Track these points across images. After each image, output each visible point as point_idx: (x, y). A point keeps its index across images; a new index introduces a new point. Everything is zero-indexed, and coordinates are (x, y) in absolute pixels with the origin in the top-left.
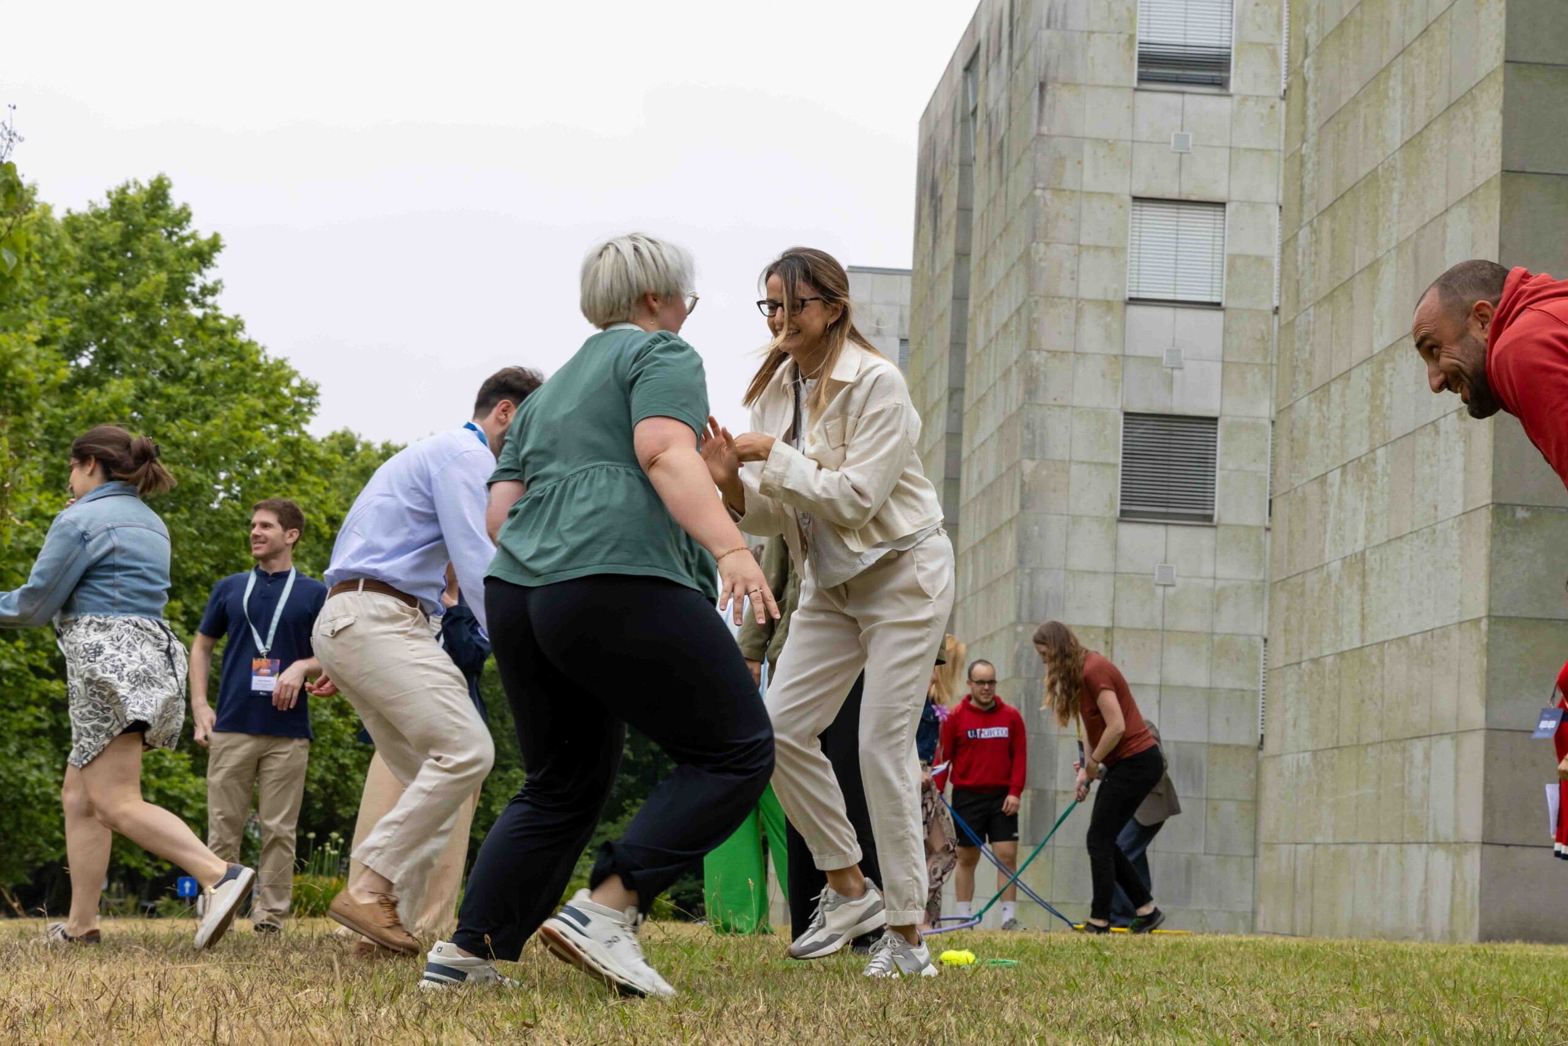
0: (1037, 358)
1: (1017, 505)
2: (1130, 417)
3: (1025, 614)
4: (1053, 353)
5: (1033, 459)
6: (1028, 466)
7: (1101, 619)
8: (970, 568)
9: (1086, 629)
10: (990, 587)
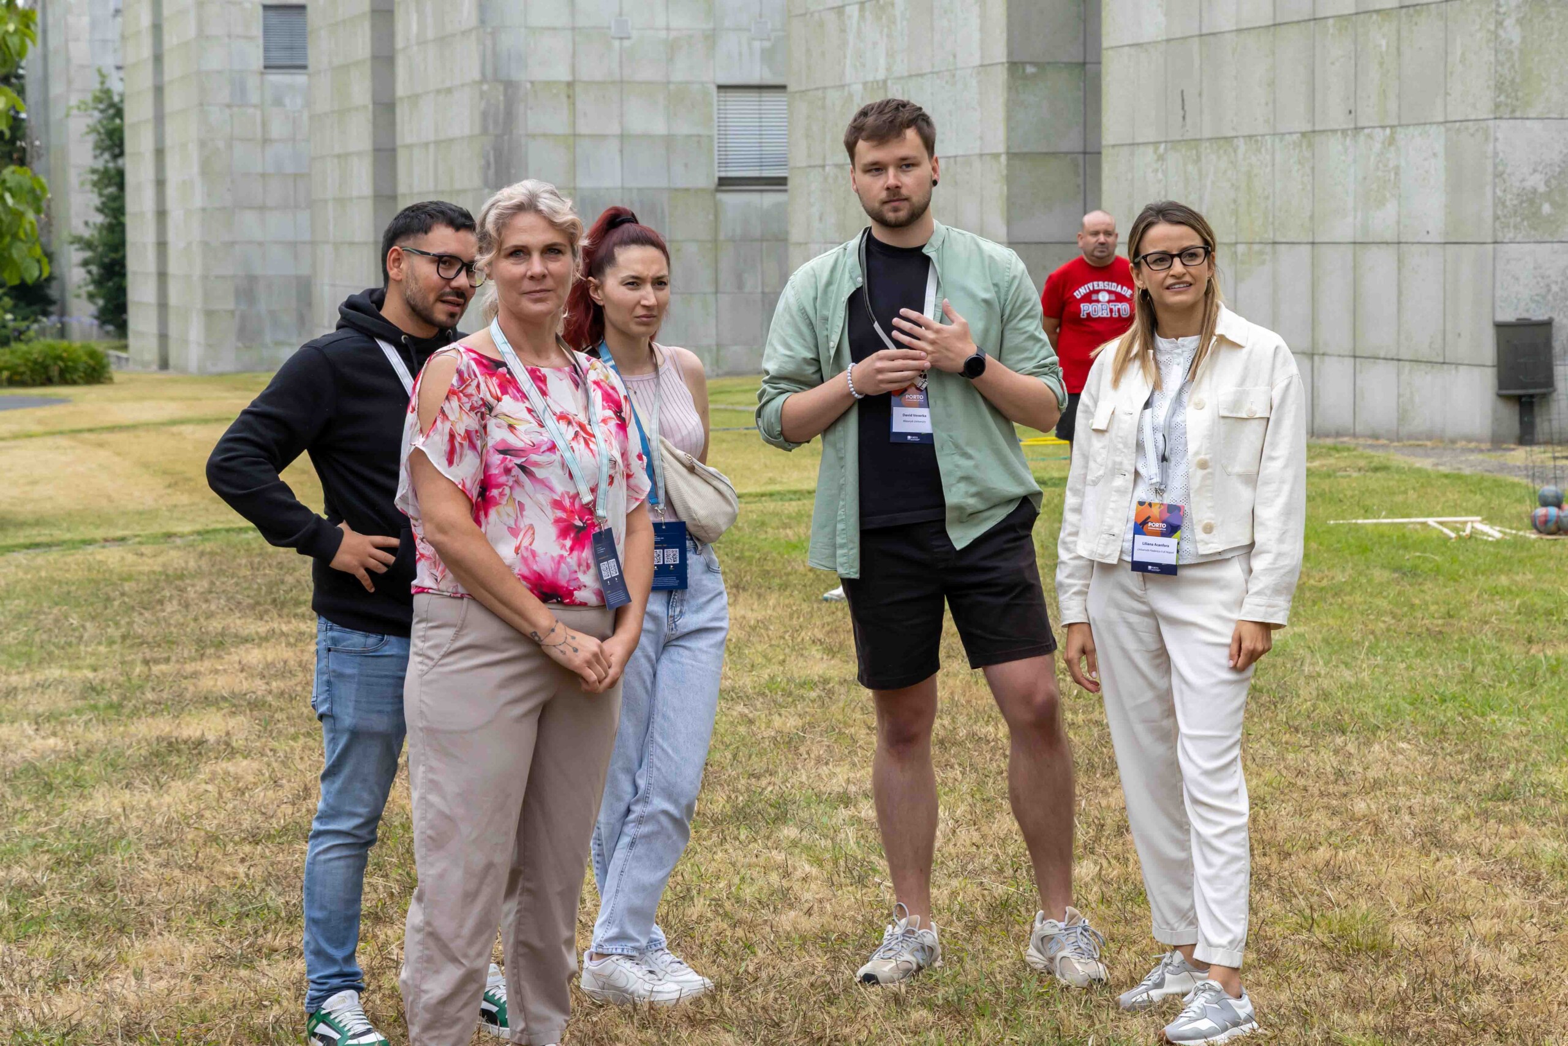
7: (562, 73)
8: (414, 17)
9: (548, 84)
10: (443, 41)
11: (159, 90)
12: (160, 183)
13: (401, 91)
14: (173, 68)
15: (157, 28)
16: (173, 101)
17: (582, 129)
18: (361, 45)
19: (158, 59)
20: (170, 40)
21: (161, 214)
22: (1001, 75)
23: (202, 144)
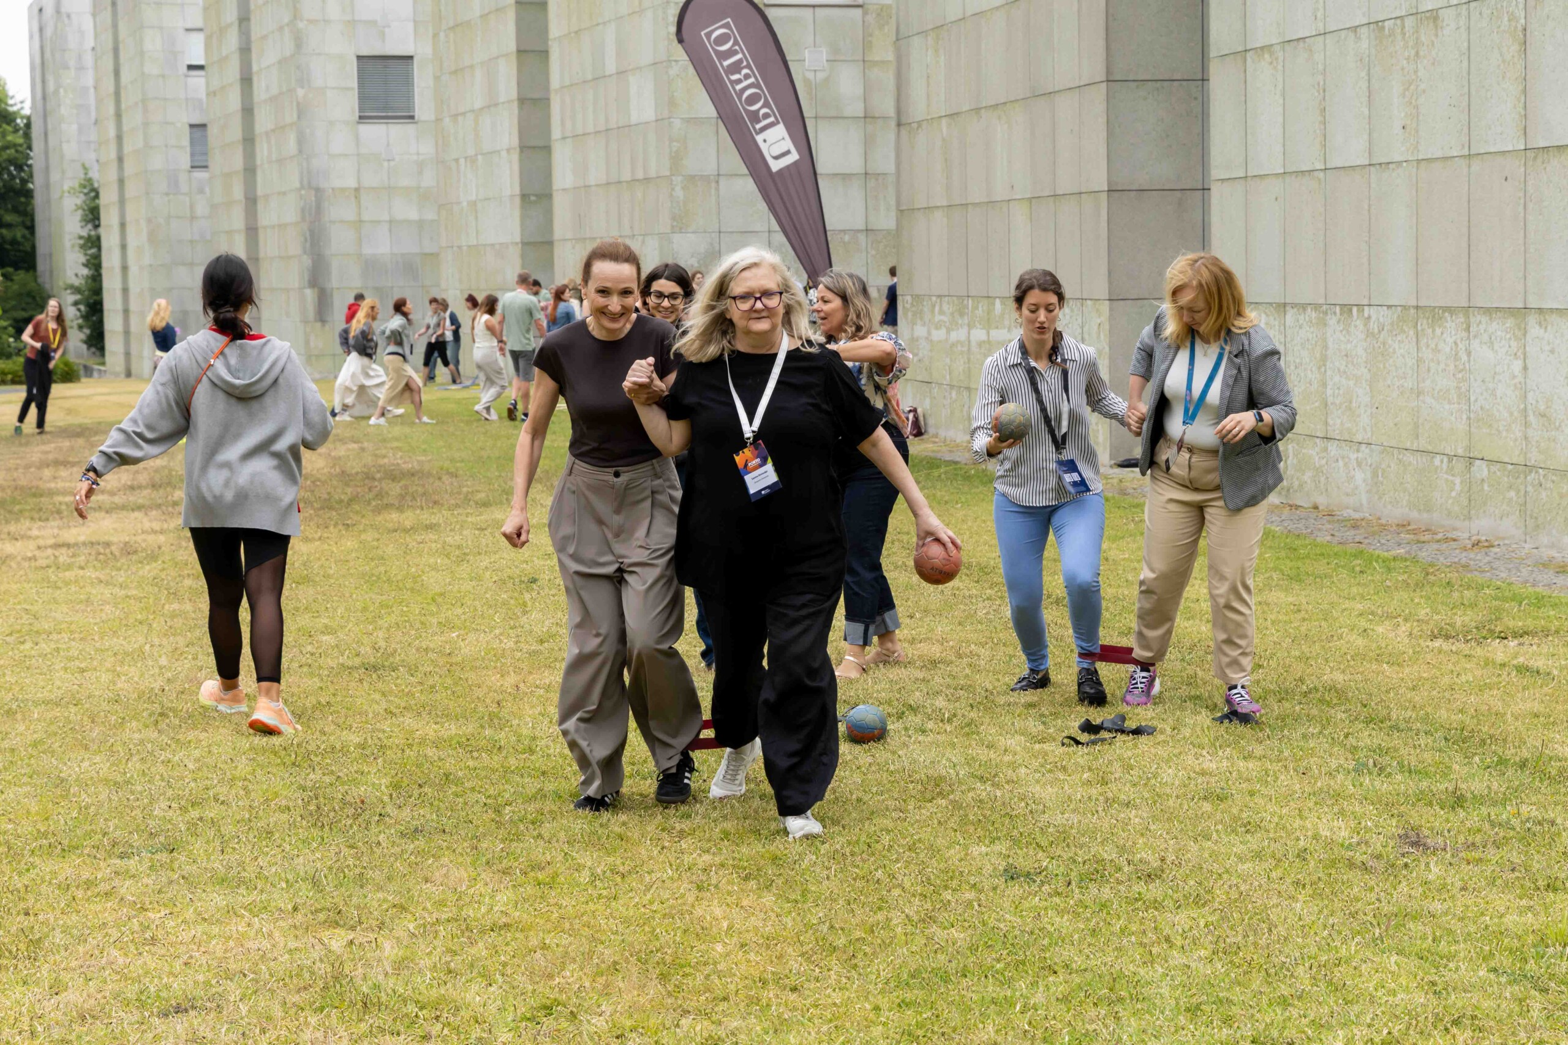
0: (301, 25)
1: (295, 116)
2: (359, 58)
3: (305, 182)
4: (310, 21)
5: (302, 87)
6: (300, 92)
7: (352, 183)
8: (265, 146)
9: (343, 190)
10: (281, 161)
11: (121, 182)
12: (124, 247)
13: (260, 192)
14: (129, 168)
15: (119, 138)
16: (131, 190)
17: (366, 217)
18: (238, 161)
19: (120, 160)
20: (127, 148)
21: (125, 268)
22: (518, 201)
23: (149, 221)
